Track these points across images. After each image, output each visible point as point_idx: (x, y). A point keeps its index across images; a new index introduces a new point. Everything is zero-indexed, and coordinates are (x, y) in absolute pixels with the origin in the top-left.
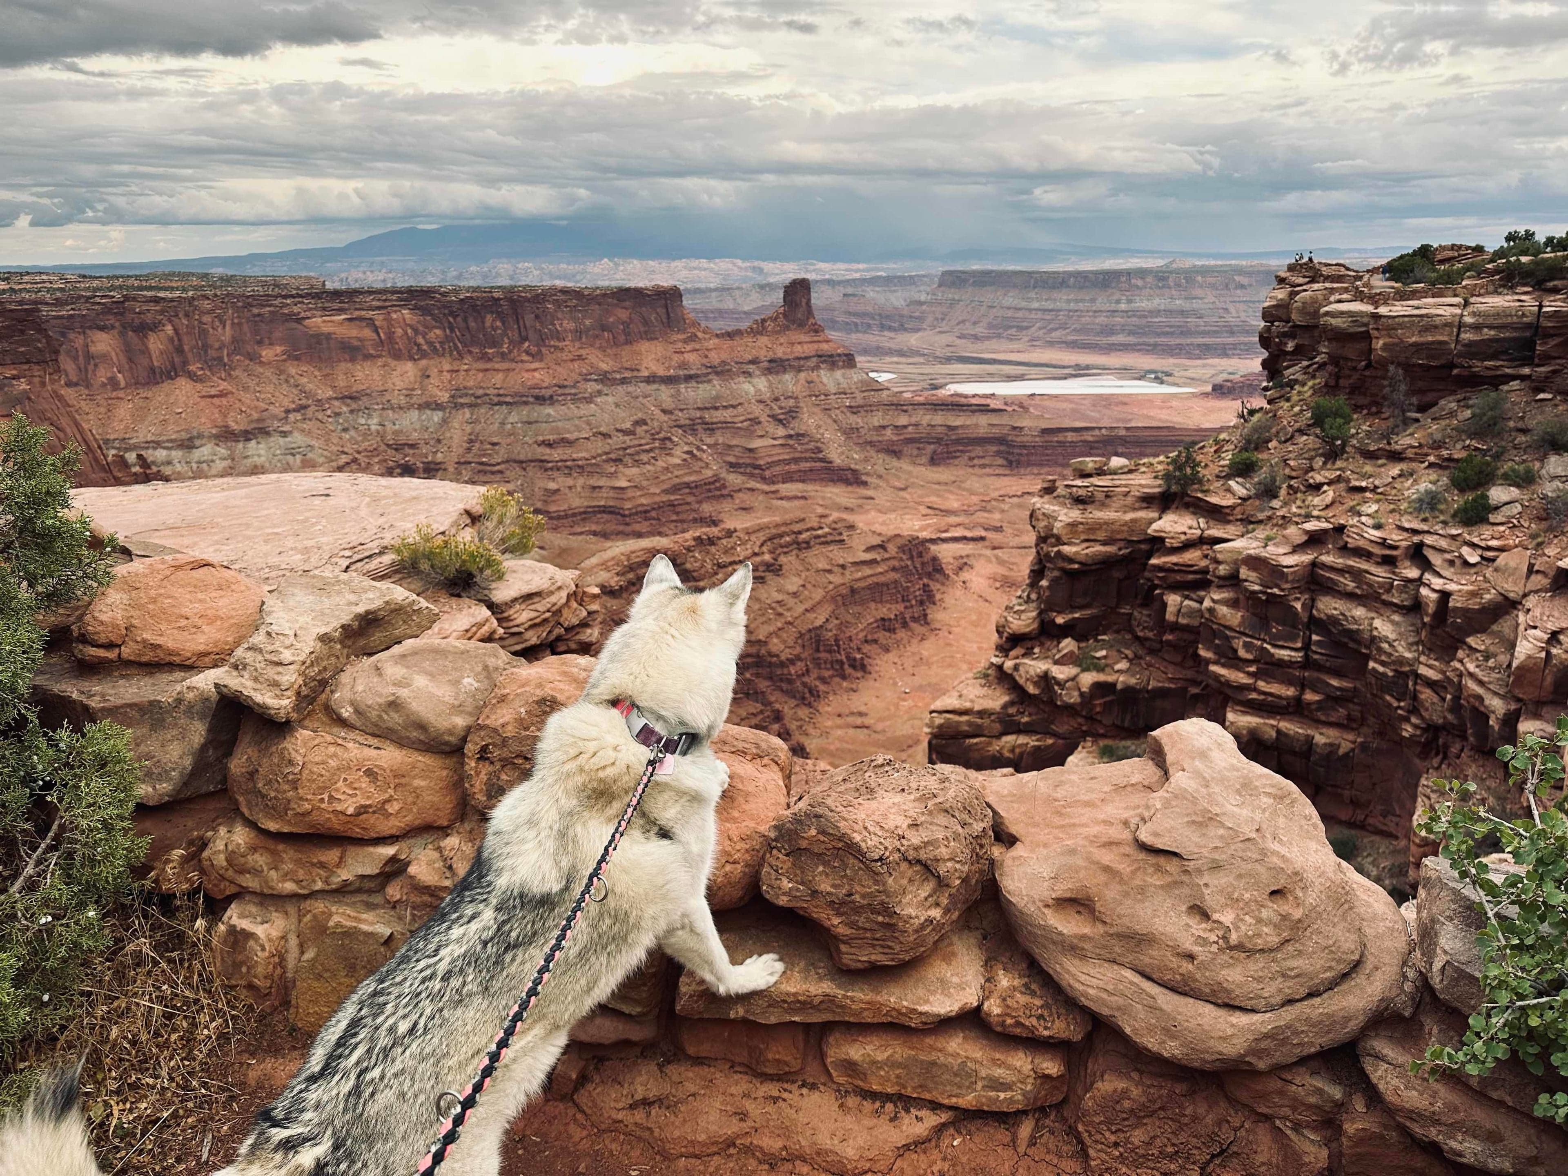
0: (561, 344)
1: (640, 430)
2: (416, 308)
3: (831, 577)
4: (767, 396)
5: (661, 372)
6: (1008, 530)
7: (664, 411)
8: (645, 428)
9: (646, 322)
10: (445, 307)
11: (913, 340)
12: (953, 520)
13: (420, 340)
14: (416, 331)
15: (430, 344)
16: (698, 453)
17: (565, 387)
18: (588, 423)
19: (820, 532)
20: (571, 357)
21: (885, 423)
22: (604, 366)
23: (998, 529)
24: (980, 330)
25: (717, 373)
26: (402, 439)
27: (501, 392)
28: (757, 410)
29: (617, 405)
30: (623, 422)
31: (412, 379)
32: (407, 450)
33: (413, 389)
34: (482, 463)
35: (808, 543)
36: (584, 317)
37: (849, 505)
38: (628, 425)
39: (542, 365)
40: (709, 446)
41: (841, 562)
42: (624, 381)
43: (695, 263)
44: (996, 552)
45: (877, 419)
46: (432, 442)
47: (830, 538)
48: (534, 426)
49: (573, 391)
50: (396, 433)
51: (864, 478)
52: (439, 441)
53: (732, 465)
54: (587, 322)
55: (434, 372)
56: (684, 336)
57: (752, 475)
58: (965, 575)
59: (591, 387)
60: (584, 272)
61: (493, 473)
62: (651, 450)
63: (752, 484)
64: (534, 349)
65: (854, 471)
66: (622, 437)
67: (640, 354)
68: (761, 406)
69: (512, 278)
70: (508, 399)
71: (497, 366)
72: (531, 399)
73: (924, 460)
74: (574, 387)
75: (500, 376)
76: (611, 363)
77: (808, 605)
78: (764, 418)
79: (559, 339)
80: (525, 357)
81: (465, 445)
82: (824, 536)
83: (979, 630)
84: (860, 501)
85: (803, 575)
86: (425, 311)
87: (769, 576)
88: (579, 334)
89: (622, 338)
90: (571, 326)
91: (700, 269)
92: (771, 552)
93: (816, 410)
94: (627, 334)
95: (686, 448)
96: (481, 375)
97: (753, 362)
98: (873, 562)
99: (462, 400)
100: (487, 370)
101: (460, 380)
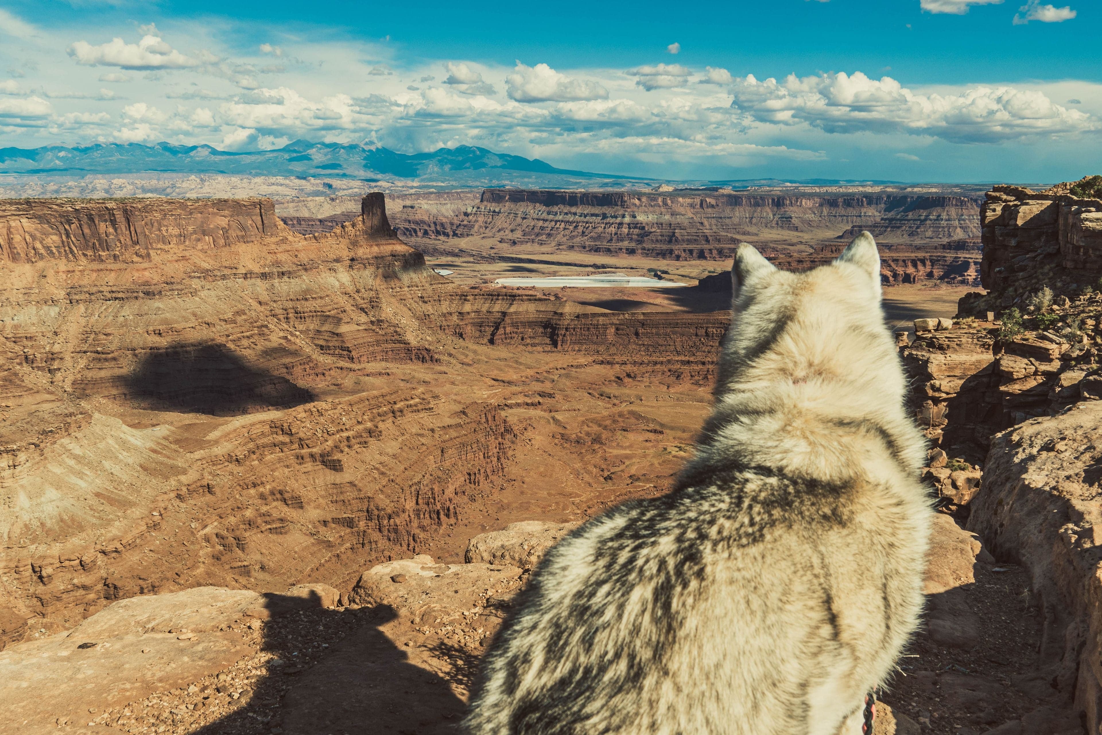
0: (166, 247)
1: (240, 319)
2: (35, 217)
3: (423, 440)
4: (351, 289)
5: (256, 269)
6: (558, 397)
7: (260, 303)
8: (244, 317)
9: (243, 228)
10: (61, 216)
11: (463, 243)
12: (514, 389)
13: (38, 245)
14: (33, 237)
15: (48, 248)
16: (292, 339)
17: (172, 283)
18: (195, 315)
19: (412, 402)
20: (175, 258)
21: (452, 310)
22: (205, 266)
23: (551, 396)
24: (518, 235)
25: (306, 270)
26: (21, 333)
27: (114, 289)
28: (342, 301)
29: (219, 299)
30: (225, 313)
31: (30, 279)
32: (25, 342)
33: (31, 288)
34: (98, 352)
35: (401, 411)
36: (188, 224)
37: (427, 379)
38: (229, 315)
39: (151, 265)
40: (301, 332)
41: (431, 426)
42: (224, 277)
43: (273, 180)
44: (553, 414)
45: (445, 307)
46: (49, 335)
47: (420, 407)
48: (145, 317)
49: (179, 287)
50: (16, 327)
51: (436, 356)
52: (56, 333)
53: (322, 347)
54: (190, 229)
55: (50, 273)
56: (277, 239)
57: (341, 356)
58: (529, 434)
59: (196, 283)
60: (173, 186)
61: (106, 360)
62: (252, 336)
63: (342, 364)
64: (143, 252)
65: (428, 350)
66: (225, 326)
67: (237, 254)
68: (346, 297)
69: (107, 191)
70: (120, 295)
71: (109, 267)
72: (141, 295)
73: (486, 341)
74: (181, 283)
75: (113, 274)
76: (212, 262)
77: (407, 464)
78: (349, 308)
79: (164, 243)
80: (136, 259)
81: (81, 337)
82: (416, 405)
83: (547, 479)
84: (435, 376)
85: (400, 439)
86: (41, 219)
87: (372, 441)
88: (182, 237)
89: (222, 242)
90: (176, 231)
91: (277, 184)
92: (371, 420)
93: (393, 300)
94: (226, 238)
95: (282, 334)
96: (95, 275)
97: (337, 261)
98: (459, 425)
99: (77, 297)
100: (101, 270)
101: (75, 280)
